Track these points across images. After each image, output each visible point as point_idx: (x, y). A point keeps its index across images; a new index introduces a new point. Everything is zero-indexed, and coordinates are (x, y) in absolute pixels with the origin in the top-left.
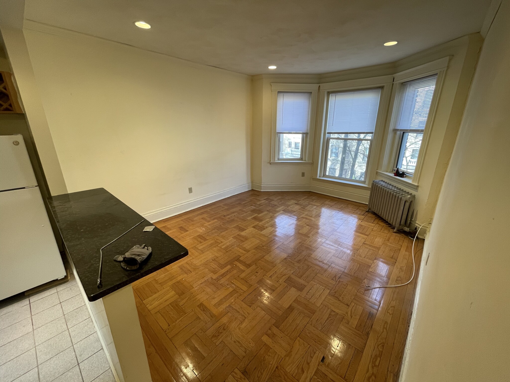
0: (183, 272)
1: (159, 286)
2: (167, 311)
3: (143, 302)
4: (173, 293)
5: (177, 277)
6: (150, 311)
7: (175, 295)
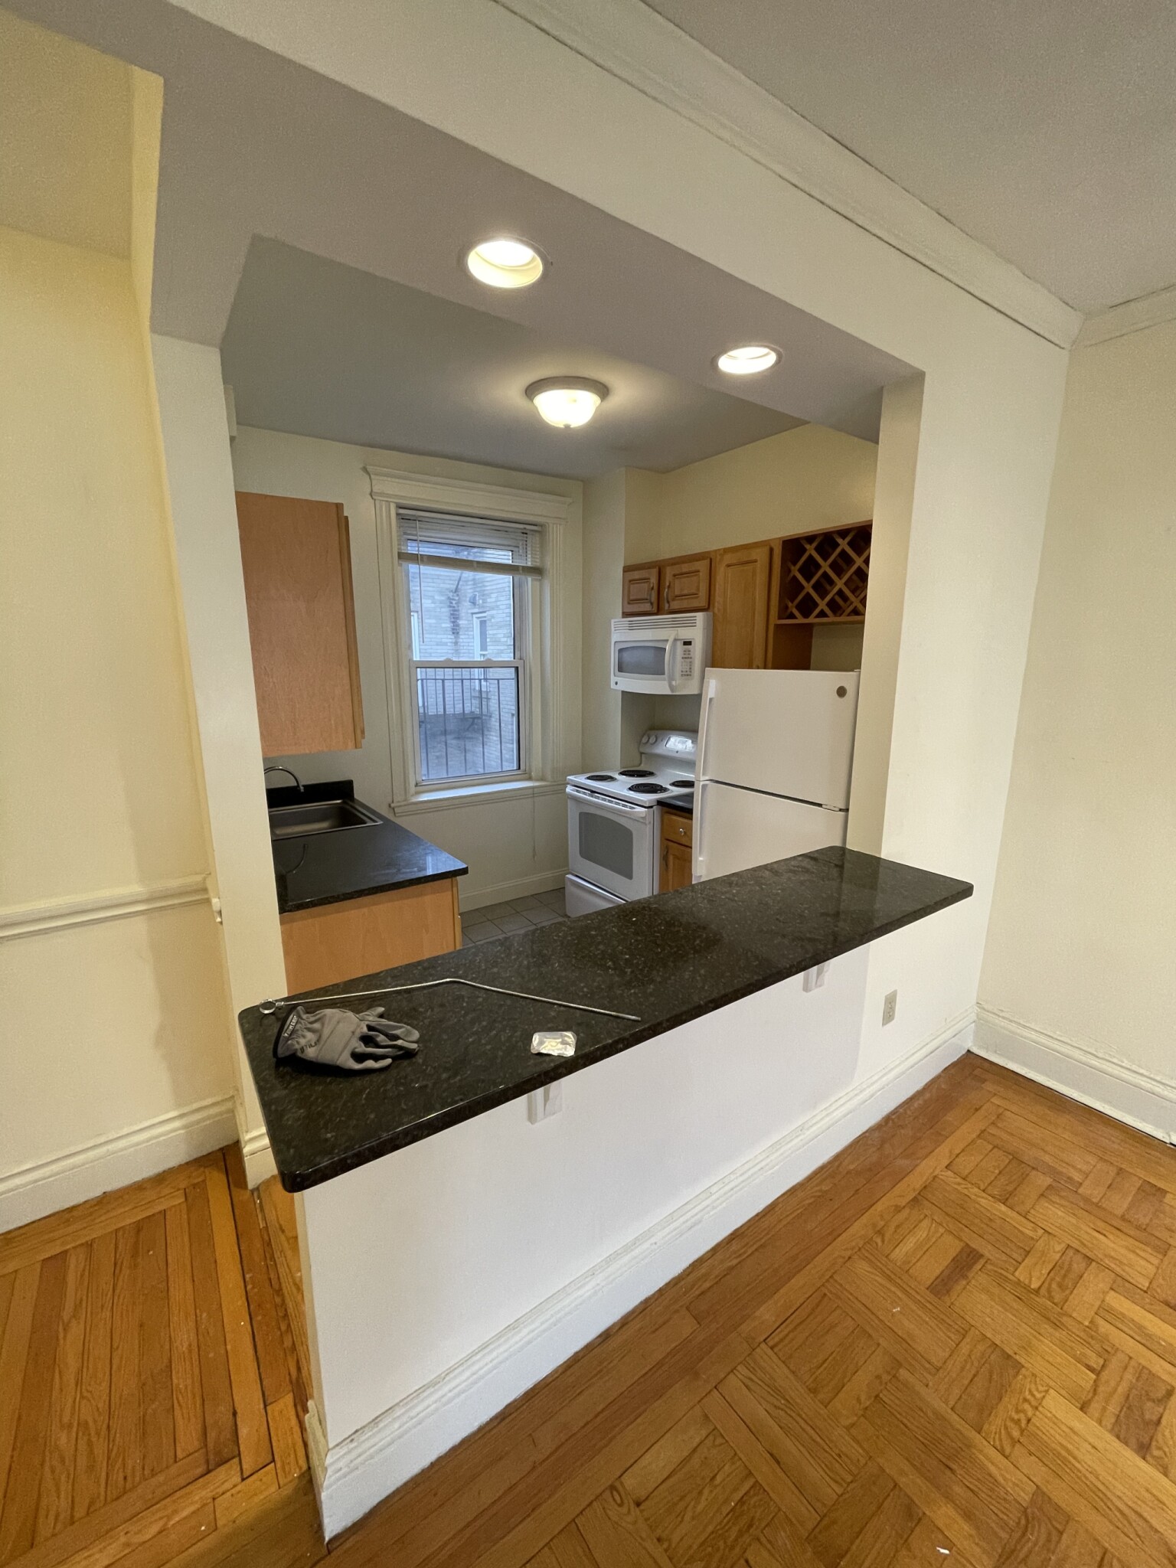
0: (1003, 1535)
1: (863, 1399)
2: (713, 1478)
3: (763, 1346)
4: (829, 1491)
5: (949, 1497)
6: (715, 1387)
7: (818, 1505)
